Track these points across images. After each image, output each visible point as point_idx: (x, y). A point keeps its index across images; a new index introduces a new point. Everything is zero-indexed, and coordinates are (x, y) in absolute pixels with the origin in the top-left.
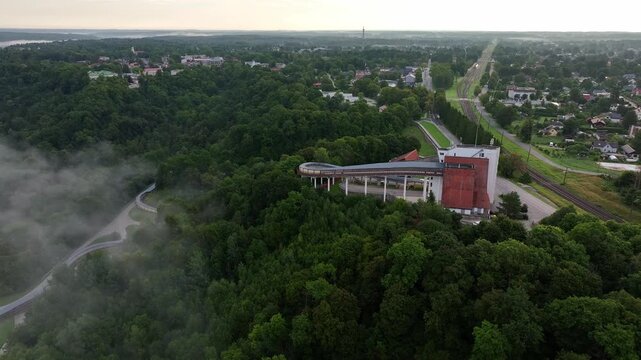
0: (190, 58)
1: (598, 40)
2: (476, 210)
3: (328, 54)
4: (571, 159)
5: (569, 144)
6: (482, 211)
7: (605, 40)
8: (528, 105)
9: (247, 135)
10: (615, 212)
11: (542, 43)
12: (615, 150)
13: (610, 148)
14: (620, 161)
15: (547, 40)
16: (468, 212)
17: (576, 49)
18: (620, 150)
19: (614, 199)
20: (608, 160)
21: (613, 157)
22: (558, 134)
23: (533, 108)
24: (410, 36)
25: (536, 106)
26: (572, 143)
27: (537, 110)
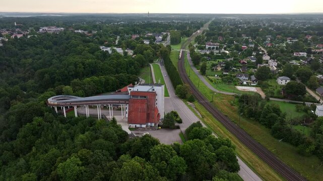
0: (46, 28)
1: (261, 18)
2: (149, 124)
3: (123, 26)
4: (224, 85)
5: (225, 75)
6: (153, 125)
7: (264, 18)
8: (212, 53)
9: (46, 75)
10: (233, 120)
11: (234, 19)
12: (247, 78)
13: (245, 78)
14: (248, 85)
15: (238, 18)
16: (144, 126)
17: (249, 23)
18: (250, 78)
19: (234, 111)
20: (242, 85)
21: (245, 83)
22: (222, 70)
23: (215, 54)
24: (173, 16)
25: (217, 53)
26: (227, 75)
27: (216, 56)
